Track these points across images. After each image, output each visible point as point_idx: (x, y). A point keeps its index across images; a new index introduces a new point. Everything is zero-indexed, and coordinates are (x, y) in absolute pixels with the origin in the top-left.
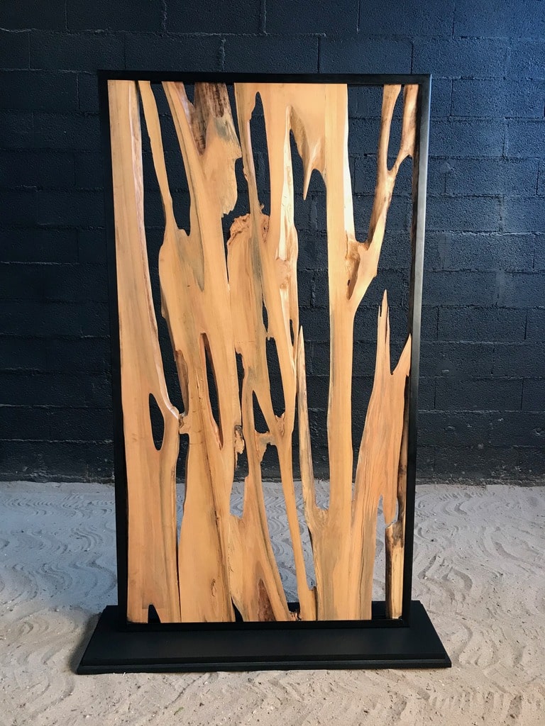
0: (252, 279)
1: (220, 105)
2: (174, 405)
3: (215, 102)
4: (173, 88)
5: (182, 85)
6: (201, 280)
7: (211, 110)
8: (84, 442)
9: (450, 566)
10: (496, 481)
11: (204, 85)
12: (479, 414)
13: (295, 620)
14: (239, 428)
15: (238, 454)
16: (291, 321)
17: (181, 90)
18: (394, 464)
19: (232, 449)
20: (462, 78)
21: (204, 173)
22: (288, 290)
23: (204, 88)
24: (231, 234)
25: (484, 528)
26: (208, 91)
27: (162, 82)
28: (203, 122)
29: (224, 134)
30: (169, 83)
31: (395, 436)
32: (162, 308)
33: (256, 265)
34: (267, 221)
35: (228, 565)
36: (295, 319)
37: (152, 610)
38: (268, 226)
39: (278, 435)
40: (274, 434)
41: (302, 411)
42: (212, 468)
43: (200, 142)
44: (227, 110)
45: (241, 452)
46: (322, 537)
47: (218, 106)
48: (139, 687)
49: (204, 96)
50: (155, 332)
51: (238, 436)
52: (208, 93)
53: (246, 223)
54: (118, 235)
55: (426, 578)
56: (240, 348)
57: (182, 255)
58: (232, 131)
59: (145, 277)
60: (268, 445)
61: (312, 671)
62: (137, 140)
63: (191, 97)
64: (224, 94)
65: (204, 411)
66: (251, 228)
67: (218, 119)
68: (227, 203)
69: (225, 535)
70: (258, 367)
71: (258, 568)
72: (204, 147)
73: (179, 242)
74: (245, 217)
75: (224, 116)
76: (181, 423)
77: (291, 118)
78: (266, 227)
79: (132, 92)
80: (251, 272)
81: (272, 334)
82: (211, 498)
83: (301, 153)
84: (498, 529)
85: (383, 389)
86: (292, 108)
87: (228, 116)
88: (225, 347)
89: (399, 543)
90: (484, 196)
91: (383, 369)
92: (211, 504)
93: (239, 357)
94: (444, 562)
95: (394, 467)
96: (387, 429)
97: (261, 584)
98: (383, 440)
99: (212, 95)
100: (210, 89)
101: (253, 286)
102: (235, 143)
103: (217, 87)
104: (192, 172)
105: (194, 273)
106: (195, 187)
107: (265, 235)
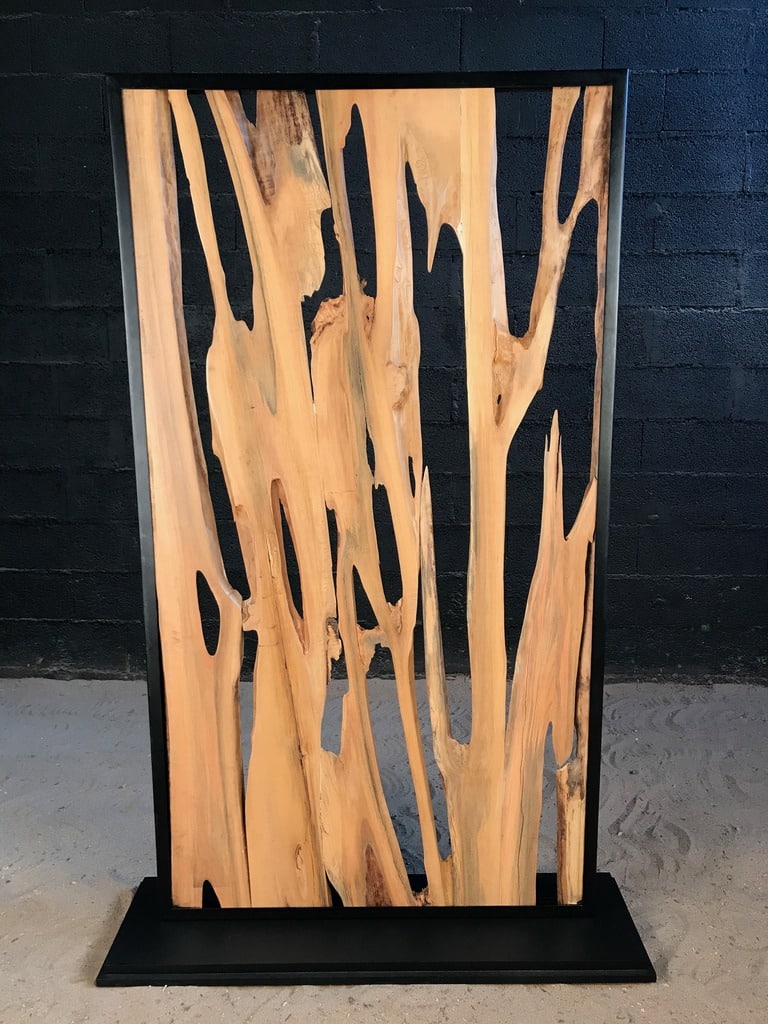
0: (349, 396)
1: (297, 126)
2: (234, 588)
3: (288, 121)
4: (222, 99)
5: (236, 95)
6: (272, 398)
7: (283, 133)
8: (123, 622)
9: (657, 815)
10: (728, 677)
11: (272, 95)
12: (703, 580)
13: (420, 905)
14: (333, 622)
15: (333, 660)
16: (410, 459)
17: (235, 103)
18: (570, 675)
19: (324, 653)
20: (680, 71)
21: (273, 234)
22: (405, 412)
24: (317, 327)
25: (709, 754)
26: (278, 103)
27: (208, 93)
28: (271, 153)
29: (304, 171)
30: (216, 92)
31: (571, 633)
32: (213, 441)
33: (356, 376)
34: (371, 306)
35: (319, 824)
36: (416, 456)
37: (208, 890)
38: (374, 314)
39: (392, 632)
40: (386, 631)
41: (428, 595)
42: (293, 683)
43: (267, 185)
44: (307, 135)
45: (337, 658)
46: (459, 785)
47: (293, 128)
48: (187, 1009)
49: (272, 112)
51: (333, 634)
52: (278, 107)
53: (340, 310)
54: (144, 331)
55: (620, 834)
56: (333, 501)
57: (241, 362)
58: (315, 166)
60: (378, 646)
61: (445, 986)
62: (170, 183)
63: (250, 113)
64: (302, 109)
65: (280, 596)
66: (346, 316)
67: (293, 147)
68: (309, 279)
69: (314, 778)
70: (360, 531)
71: (365, 828)
72: (273, 193)
73: (238, 341)
74: (337, 301)
75: (303, 143)
76: (245, 615)
78: (370, 315)
80: (348, 386)
81: (382, 479)
82: (294, 726)
83: (422, 199)
84: (730, 754)
85: (552, 561)
87: (308, 144)
88: (310, 500)
89: (577, 792)
90: (713, 253)
91: (552, 532)
92: (293, 735)
93: (331, 515)
94: (647, 808)
95: (570, 679)
96: (559, 621)
97: (369, 851)
98: (553, 641)
99: (284, 111)
100: (280, 101)
101: (351, 406)
102: (321, 185)
103: (291, 98)
104: (254, 232)
105: (260, 388)
106: (260, 254)
107: (368, 328)
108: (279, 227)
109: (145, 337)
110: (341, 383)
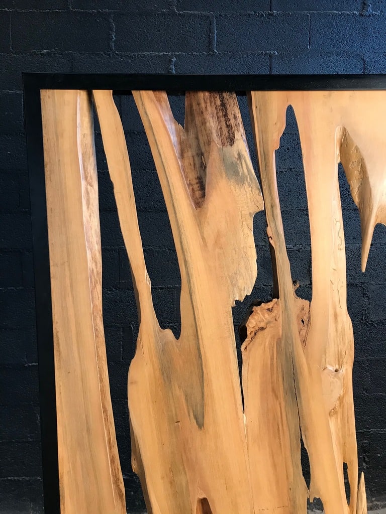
0: (283, 404)
1: (229, 127)
3: (219, 122)
4: (152, 100)
5: (164, 96)
6: (199, 411)
7: (215, 135)
11: (203, 96)
16: (345, 466)
17: (163, 104)
21: (203, 238)
22: (339, 416)
23: (202, 101)
24: (248, 333)
26: (209, 104)
27: (134, 92)
28: (201, 154)
29: (236, 173)
30: (143, 93)
32: (133, 458)
34: (306, 309)
36: (351, 462)
38: (309, 318)
43: (196, 187)
44: (240, 135)
47: (225, 129)
49: (202, 113)
50: (122, 501)
52: (209, 108)
53: (273, 314)
54: (58, 344)
57: (167, 372)
59: (105, 411)
62: (92, 186)
63: (180, 115)
64: (235, 110)
66: (280, 320)
67: (225, 149)
68: (241, 283)
72: (204, 196)
73: (164, 351)
74: (270, 305)
75: (235, 145)
77: (341, 146)
78: (305, 319)
79: (81, 109)
80: (281, 393)
81: (318, 492)
83: (357, 200)
86: (345, 130)
87: (241, 144)
99: (215, 111)
100: (211, 102)
101: (284, 414)
102: (254, 185)
103: (222, 99)
104: (183, 237)
105: (187, 400)
106: (189, 259)
107: (303, 332)
108: (209, 231)
109: (59, 351)
110: (274, 390)
